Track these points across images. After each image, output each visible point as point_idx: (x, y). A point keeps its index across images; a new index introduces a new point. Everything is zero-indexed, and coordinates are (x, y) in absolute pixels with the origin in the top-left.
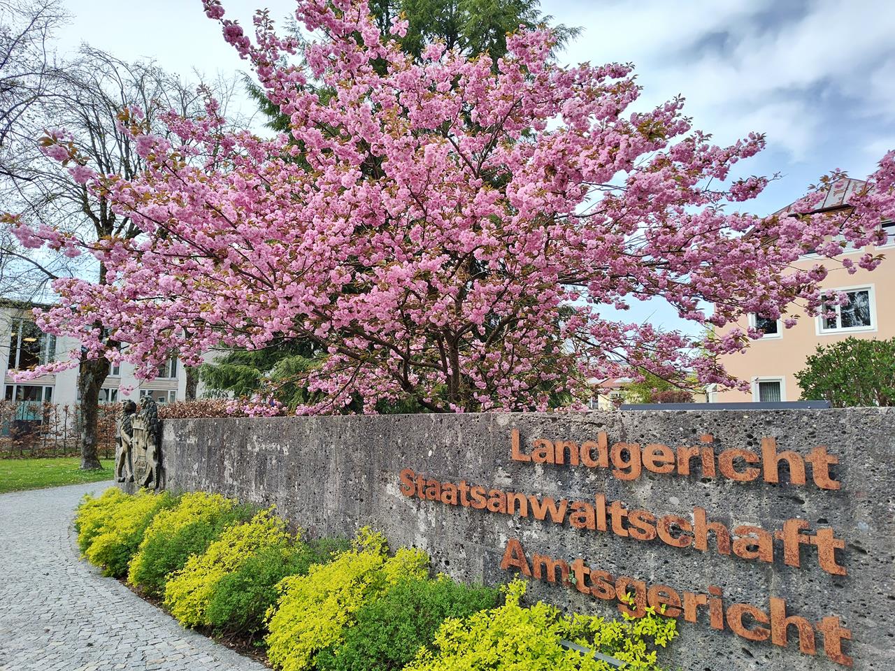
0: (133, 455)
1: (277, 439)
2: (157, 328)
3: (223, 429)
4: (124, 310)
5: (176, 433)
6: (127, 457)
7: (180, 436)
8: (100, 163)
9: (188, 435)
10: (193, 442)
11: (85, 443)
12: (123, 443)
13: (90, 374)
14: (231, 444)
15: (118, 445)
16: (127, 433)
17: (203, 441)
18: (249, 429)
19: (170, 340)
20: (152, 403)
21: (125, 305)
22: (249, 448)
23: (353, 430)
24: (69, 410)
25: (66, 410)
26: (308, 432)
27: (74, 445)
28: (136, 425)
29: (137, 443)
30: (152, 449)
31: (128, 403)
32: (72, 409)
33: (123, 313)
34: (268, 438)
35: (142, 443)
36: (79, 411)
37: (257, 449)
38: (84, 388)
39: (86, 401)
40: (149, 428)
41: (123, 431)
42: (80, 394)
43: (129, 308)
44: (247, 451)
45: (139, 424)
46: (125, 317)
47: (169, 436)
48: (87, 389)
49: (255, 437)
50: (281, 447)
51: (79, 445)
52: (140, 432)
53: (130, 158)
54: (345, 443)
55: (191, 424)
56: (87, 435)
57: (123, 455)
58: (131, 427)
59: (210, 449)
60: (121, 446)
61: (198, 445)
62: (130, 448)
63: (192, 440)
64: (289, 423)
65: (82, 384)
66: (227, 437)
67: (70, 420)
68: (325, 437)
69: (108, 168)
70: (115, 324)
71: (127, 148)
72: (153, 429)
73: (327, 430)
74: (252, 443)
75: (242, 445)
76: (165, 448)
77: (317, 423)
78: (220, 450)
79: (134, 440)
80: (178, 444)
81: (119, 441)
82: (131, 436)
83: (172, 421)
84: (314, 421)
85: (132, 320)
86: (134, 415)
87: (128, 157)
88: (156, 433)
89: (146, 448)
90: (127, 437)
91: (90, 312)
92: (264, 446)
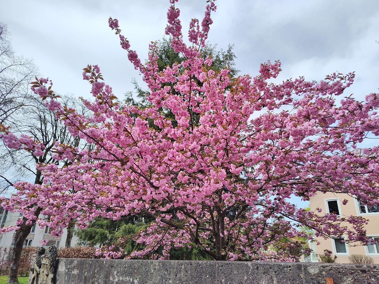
0: (39, 279)
1: (131, 274)
2: (68, 207)
3: (95, 266)
4: (51, 197)
5: (66, 267)
6: (35, 280)
7: (68, 269)
8: (43, 135)
9: (73, 269)
10: (76, 273)
11: (12, 269)
12: (35, 272)
13: (21, 233)
14: (100, 275)
15: (31, 273)
16: (38, 266)
17: (82, 272)
18: (112, 267)
19: (73, 214)
20: (55, 249)
21: (52, 195)
22: (111, 279)
23: (186, 271)
24: (6, 251)
25: (5, 251)
26: (153, 271)
27: (5, 269)
28: (44, 261)
29: (43, 272)
30: (51, 276)
31: (41, 249)
32: (8, 250)
33: (50, 199)
34: (124, 274)
35: (46, 272)
36: (12, 251)
37: (116, 280)
38: (17, 239)
39: (17, 247)
40: (51, 264)
41: (36, 265)
42: (14, 242)
43: (54, 196)
44: (110, 281)
45: (45, 261)
46: (51, 201)
47: (62, 268)
48: (18, 240)
49: (115, 272)
50: (133, 279)
51: (8, 269)
52: (45, 266)
53: (57, 134)
54: (180, 280)
55: (76, 262)
56: (14, 264)
57: (34, 279)
58: (40, 262)
59: (86, 278)
60: (33, 273)
61: (78, 275)
62: (38, 274)
63: (75, 272)
64: (139, 264)
65: (16, 238)
66: (97, 271)
67: (6, 256)
68: (165, 275)
69: (46, 137)
70: (45, 204)
71: (56, 129)
72: (53, 264)
73: (167, 270)
74: (113, 276)
75: (107, 277)
76: (59, 276)
77: (159, 265)
78: (92, 279)
79: (42, 270)
80: (66, 273)
81: (33, 270)
82: (40, 267)
83: (64, 259)
84: (157, 264)
85: (55, 203)
86: (43, 255)
87: (56, 133)
88: (54, 266)
89: (47, 275)
90: (37, 268)
91: (33, 198)
92: (121, 278)
